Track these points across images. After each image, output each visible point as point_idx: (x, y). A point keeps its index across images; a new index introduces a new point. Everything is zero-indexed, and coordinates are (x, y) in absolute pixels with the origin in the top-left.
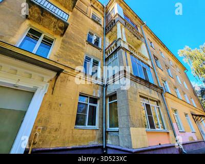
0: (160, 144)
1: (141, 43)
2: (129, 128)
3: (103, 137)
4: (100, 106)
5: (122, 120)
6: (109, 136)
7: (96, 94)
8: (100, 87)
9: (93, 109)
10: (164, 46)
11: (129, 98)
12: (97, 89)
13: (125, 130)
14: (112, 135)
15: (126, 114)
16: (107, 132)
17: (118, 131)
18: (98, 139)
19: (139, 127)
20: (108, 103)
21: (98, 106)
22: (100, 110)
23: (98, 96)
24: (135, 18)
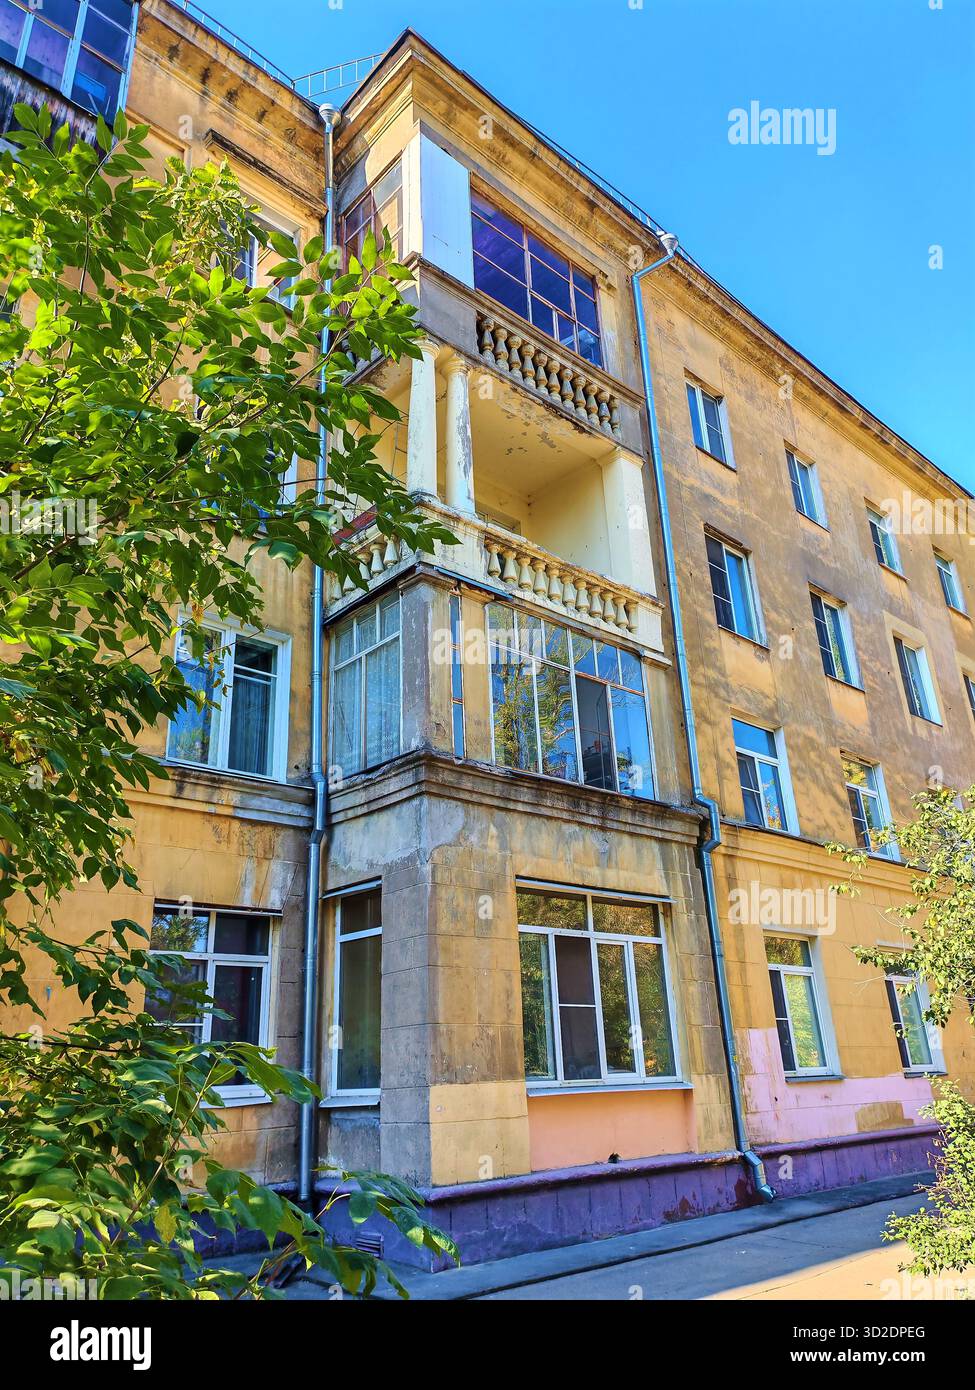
0: (614, 1159)
1: (608, 457)
2: (422, 1088)
3: (297, 1145)
4: (283, 963)
5: (397, 1049)
6: (333, 1137)
7: (259, 893)
8: (285, 843)
9: (242, 989)
10: (842, 402)
11: (444, 925)
12: (268, 854)
13: (408, 1099)
14: (348, 1126)
15: (418, 1019)
16: (321, 1115)
17: (377, 1108)
18: (273, 1157)
19: (485, 1079)
20: (337, 938)
21: (270, 965)
22: (281, 992)
23: (274, 900)
24: (582, 210)
